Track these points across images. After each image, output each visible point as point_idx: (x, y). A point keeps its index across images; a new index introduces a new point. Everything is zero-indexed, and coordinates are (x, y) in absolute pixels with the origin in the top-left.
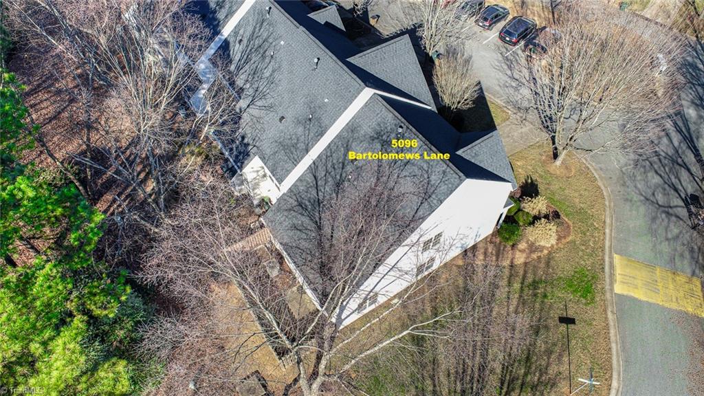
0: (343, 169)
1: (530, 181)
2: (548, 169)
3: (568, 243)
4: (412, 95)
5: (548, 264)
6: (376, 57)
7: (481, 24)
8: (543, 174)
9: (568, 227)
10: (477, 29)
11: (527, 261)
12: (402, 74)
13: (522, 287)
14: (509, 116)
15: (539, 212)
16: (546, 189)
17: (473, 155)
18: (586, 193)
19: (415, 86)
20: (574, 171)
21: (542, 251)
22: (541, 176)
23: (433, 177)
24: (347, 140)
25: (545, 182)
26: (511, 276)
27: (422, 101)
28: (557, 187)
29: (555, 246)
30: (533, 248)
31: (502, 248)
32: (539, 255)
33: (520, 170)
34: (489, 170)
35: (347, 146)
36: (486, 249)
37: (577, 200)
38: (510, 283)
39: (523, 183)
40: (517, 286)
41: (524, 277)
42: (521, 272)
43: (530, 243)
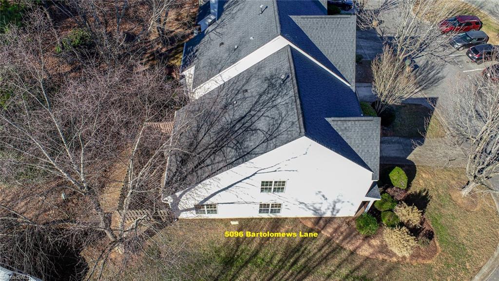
0: (236, 95)
1: (424, 194)
2: (451, 194)
3: (423, 264)
4: (337, 68)
5: (389, 271)
6: (317, 23)
7: (470, 55)
8: (443, 195)
9: (436, 251)
10: (466, 59)
11: (370, 257)
12: (335, 46)
13: (348, 275)
14: (445, 135)
15: (408, 221)
16: (435, 209)
17: (343, 128)
18: (478, 234)
19: (344, 61)
20: (478, 208)
21: (391, 257)
22: (439, 196)
23: (283, 125)
24: (251, 75)
25: (438, 202)
26: (345, 260)
27: (344, 76)
28: (449, 212)
29: (408, 260)
30: (384, 249)
31: (354, 234)
32: (386, 258)
33: (421, 181)
34: (354, 149)
35: (249, 79)
36: (339, 227)
37: (463, 235)
38: (340, 265)
39: (415, 192)
40: (344, 271)
41: (357, 268)
42: (357, 263)
43: (384, 243)
